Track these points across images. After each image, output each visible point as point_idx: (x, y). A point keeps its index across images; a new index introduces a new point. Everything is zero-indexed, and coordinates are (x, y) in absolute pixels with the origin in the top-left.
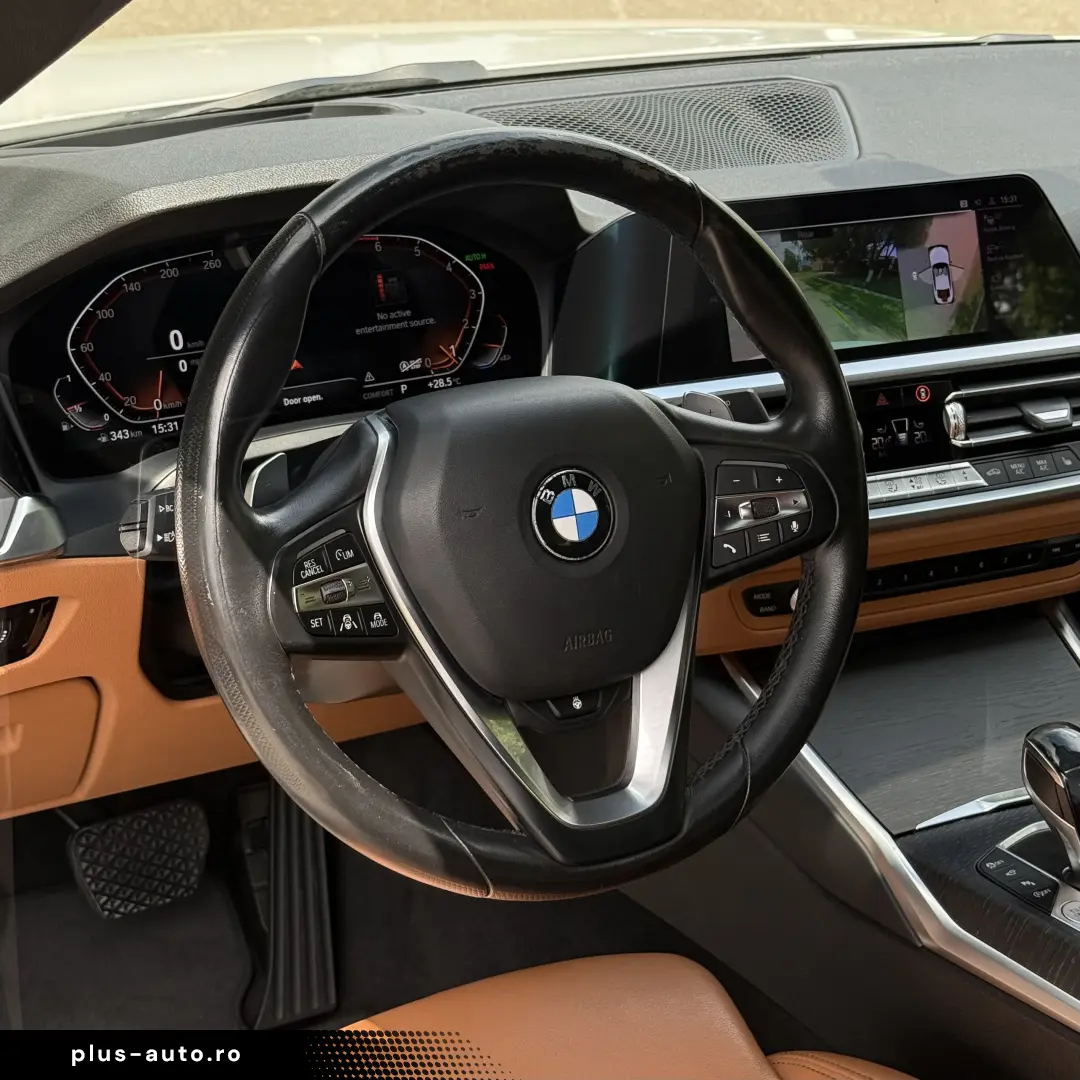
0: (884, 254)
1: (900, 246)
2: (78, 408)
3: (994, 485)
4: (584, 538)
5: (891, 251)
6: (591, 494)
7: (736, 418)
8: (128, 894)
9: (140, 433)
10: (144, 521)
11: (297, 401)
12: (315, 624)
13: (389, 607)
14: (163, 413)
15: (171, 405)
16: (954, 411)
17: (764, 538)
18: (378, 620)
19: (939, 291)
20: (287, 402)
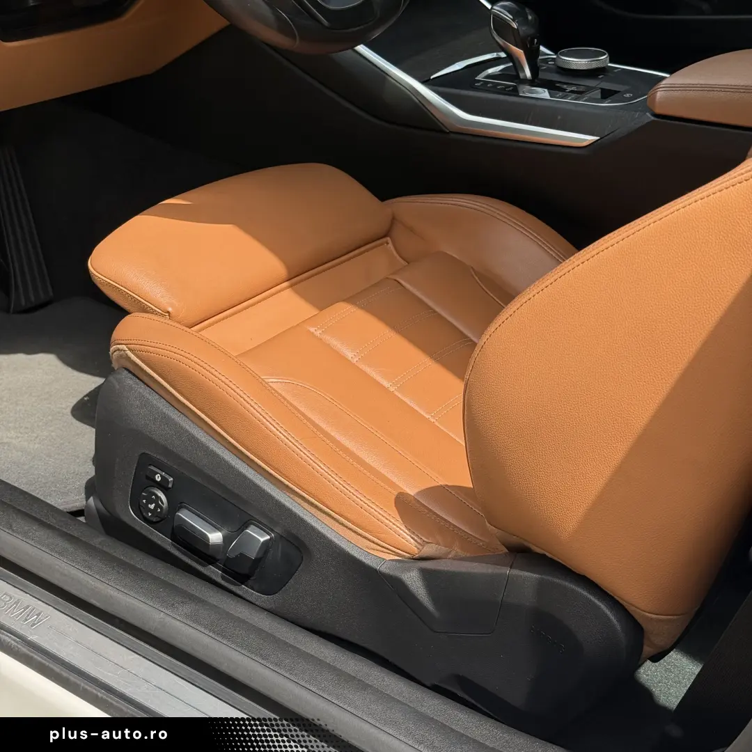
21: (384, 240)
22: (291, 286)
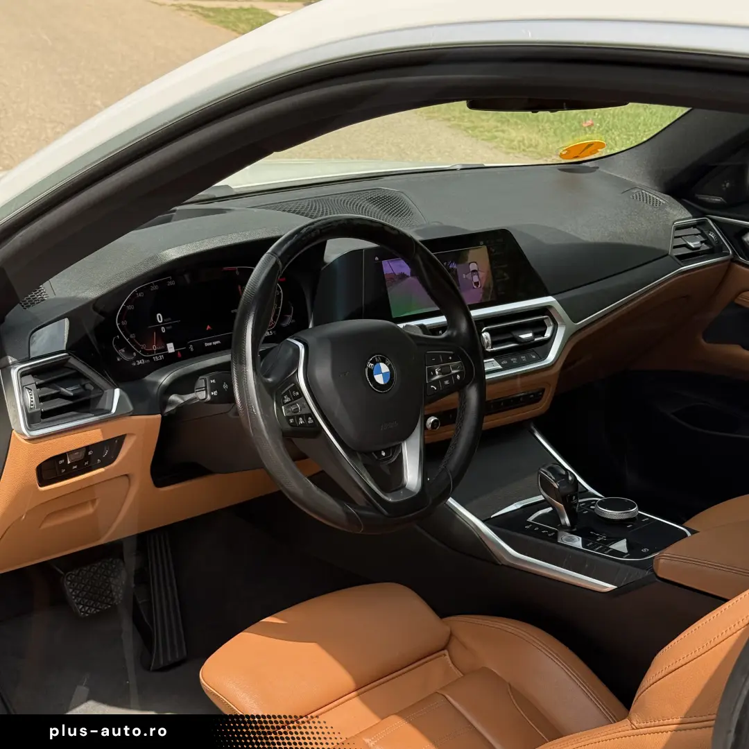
0: (451, 267)
1: (457, 263)
2: (123, 351)
3: (505, 368)
4: (386, 383)
5: (453, 266)
6: (386, 364)
7: (424, 334)
8: (91, 603)
9: (148, 361)
10: (206, 387)
11: (210, 344)
12: (291, 421)
13: (312, 415)
14: (157, 351)
15: (160, 348)
16: (486, 335)
17: (447, 382)
18: (310, 421)
19: (475, 283)
20: (207, 344)
21: (442, 652)
22: (358, 695)
